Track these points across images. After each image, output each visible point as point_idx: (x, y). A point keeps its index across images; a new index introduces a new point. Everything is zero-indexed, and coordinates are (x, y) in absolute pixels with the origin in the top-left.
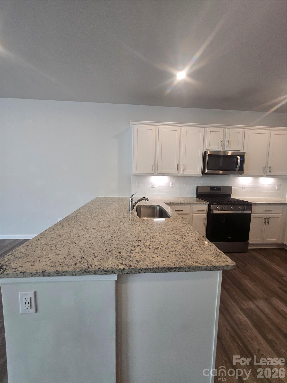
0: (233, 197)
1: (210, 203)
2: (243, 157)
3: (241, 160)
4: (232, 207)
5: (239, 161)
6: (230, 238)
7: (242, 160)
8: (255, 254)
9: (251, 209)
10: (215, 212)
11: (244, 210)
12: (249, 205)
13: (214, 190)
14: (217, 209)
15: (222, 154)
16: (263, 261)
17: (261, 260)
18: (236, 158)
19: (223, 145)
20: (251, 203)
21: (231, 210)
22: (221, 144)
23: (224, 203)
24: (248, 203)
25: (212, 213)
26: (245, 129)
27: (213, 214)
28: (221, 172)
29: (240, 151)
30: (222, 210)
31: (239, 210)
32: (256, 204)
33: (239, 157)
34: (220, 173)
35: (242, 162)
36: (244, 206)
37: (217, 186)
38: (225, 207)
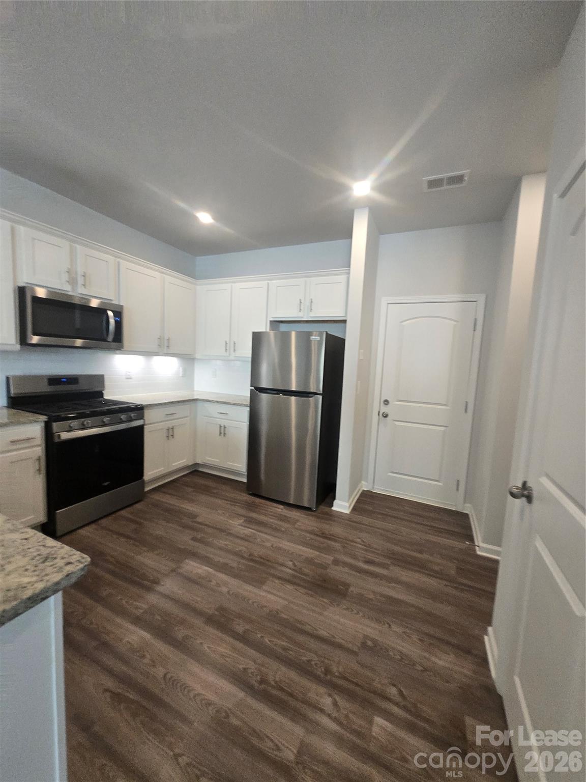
0: (107, 396)
1: (49, 418)
2: (118, 314)
3: (116, 321)
4: (106, 419)
5: (112, 321)
6: (108, 485)
7: (118, 320)
8: (157, 497)
9: (141, 417)
10: (65, 436)
11: (130, 420)
12: (139, 410)
13: (60, 385)
14: (70, 430)
15: (76, 301)
16: (169, 504)
17: (166, 503)
18: (105, 316)
19: (73, 281)
20: (141, 405)
21: (104, 425)
22: (65, 277)
23: (88, 412)
24: (136, 406)
25: (56, 440)
26: (118, 258)
27: (58, 442)
28: (79, 342)
29: (113, 302)
30: (84, 428)
31: (122, 422)
32: (151, 406)
33: (110, 313)
34: (78, 345)
35: (119, 325)
36: (130, 413)
37: (68, 376)
38: (88, 421)
